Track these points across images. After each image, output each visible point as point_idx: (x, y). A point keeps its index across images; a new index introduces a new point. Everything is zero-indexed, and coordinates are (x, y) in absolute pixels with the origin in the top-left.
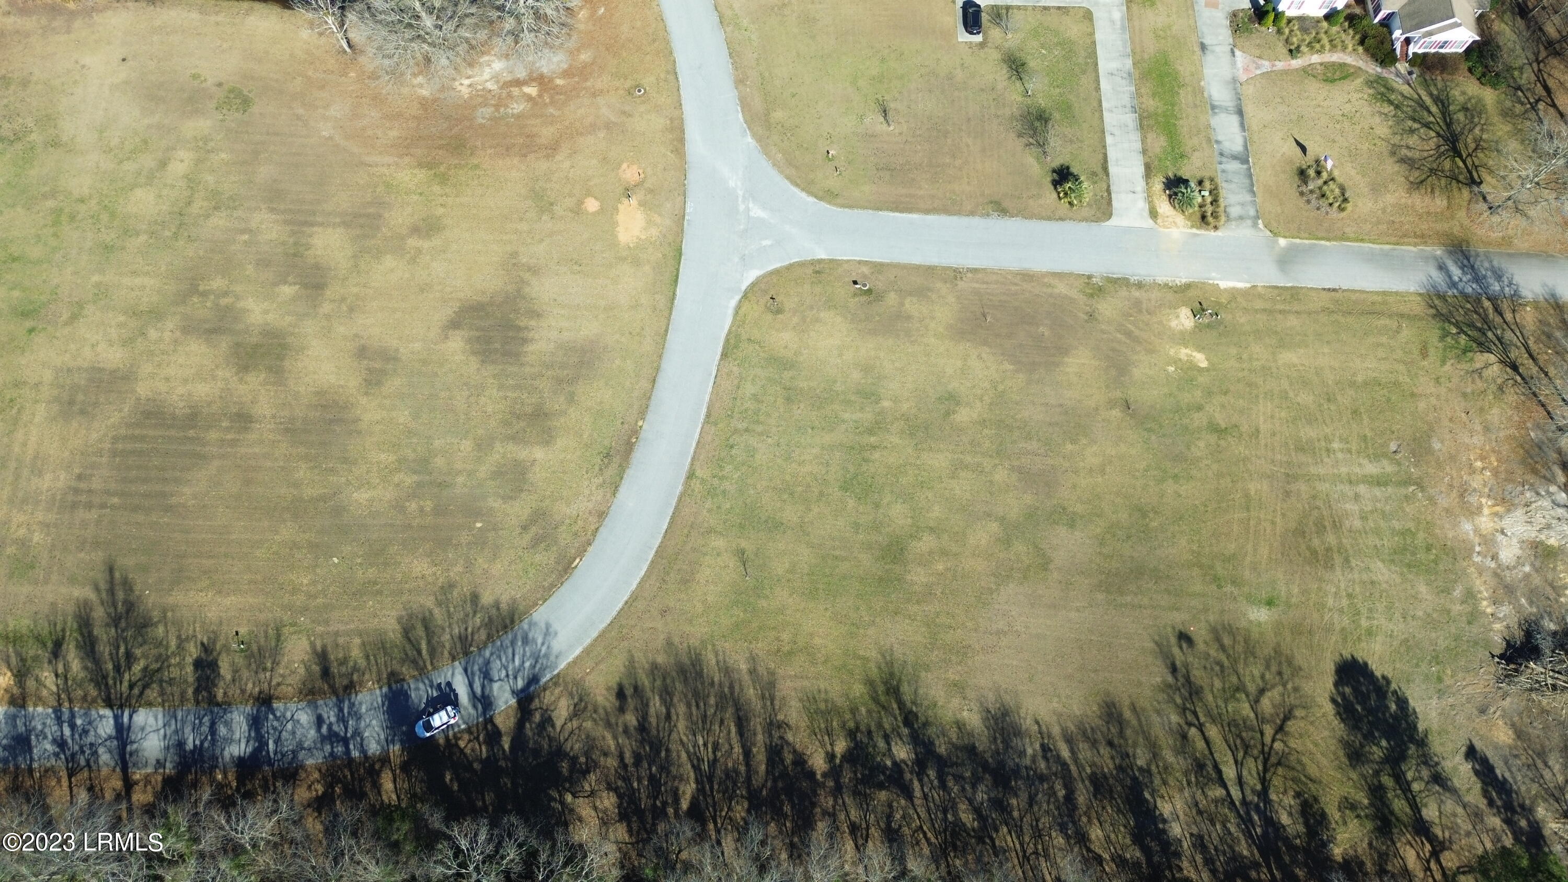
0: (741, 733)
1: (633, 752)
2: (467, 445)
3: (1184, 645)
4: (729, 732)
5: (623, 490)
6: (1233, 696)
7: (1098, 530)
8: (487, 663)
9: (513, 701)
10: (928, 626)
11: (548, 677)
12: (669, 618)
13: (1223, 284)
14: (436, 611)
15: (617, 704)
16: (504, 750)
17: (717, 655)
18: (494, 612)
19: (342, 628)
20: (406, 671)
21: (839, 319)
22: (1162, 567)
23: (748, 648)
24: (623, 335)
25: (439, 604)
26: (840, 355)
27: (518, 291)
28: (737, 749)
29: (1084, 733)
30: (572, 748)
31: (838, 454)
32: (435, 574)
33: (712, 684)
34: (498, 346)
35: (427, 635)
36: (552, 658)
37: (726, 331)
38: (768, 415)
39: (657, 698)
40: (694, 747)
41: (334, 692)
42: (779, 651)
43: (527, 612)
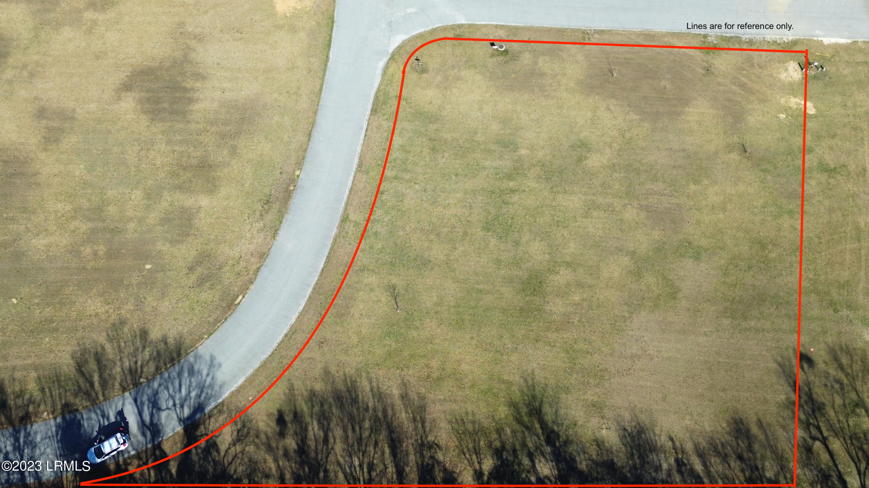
0: (394, 454)
1: (293, 473)
2: (137, 195)
3: (805, 366)
4: (383, 453)
5: (282, 233)
6: (853, 412)
7: (722, 262)
8: (156, 393)
9: (179, 429)
10: (567, 352)
11: (213, 405)
12: (326, 349)
13: (827, 41)
14: (108, 347)
15: (278, 429)
16: (171, 474)
17: (370, 381)
18: (162, 345)
19: (19, 362)
20: (80, 402)
21: (478, 77)
22: (781, 294)
23: (400, 375)
24: (280, 94)
25: (110, 340)
26: (480, 109)
27: (185, 56)
28: (391, 469)
29: (715, 450)
30: (235, 471)
31: (480, 198)
32: (107, 312)
33: (367, 409)
34: (166, 105)
35: (100, 369)
36: (217, 388)
37: (375, 89)
38: (415, 164)
39: (315, 423)
40: (350, 467)
41: (11, 423)
42: (429, 377)
43: (193, 346)
